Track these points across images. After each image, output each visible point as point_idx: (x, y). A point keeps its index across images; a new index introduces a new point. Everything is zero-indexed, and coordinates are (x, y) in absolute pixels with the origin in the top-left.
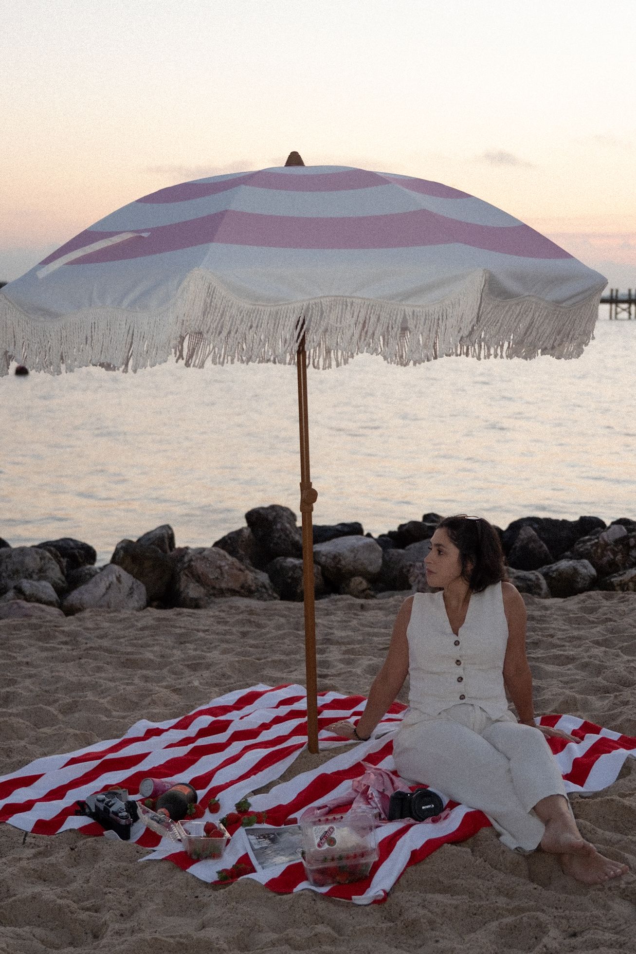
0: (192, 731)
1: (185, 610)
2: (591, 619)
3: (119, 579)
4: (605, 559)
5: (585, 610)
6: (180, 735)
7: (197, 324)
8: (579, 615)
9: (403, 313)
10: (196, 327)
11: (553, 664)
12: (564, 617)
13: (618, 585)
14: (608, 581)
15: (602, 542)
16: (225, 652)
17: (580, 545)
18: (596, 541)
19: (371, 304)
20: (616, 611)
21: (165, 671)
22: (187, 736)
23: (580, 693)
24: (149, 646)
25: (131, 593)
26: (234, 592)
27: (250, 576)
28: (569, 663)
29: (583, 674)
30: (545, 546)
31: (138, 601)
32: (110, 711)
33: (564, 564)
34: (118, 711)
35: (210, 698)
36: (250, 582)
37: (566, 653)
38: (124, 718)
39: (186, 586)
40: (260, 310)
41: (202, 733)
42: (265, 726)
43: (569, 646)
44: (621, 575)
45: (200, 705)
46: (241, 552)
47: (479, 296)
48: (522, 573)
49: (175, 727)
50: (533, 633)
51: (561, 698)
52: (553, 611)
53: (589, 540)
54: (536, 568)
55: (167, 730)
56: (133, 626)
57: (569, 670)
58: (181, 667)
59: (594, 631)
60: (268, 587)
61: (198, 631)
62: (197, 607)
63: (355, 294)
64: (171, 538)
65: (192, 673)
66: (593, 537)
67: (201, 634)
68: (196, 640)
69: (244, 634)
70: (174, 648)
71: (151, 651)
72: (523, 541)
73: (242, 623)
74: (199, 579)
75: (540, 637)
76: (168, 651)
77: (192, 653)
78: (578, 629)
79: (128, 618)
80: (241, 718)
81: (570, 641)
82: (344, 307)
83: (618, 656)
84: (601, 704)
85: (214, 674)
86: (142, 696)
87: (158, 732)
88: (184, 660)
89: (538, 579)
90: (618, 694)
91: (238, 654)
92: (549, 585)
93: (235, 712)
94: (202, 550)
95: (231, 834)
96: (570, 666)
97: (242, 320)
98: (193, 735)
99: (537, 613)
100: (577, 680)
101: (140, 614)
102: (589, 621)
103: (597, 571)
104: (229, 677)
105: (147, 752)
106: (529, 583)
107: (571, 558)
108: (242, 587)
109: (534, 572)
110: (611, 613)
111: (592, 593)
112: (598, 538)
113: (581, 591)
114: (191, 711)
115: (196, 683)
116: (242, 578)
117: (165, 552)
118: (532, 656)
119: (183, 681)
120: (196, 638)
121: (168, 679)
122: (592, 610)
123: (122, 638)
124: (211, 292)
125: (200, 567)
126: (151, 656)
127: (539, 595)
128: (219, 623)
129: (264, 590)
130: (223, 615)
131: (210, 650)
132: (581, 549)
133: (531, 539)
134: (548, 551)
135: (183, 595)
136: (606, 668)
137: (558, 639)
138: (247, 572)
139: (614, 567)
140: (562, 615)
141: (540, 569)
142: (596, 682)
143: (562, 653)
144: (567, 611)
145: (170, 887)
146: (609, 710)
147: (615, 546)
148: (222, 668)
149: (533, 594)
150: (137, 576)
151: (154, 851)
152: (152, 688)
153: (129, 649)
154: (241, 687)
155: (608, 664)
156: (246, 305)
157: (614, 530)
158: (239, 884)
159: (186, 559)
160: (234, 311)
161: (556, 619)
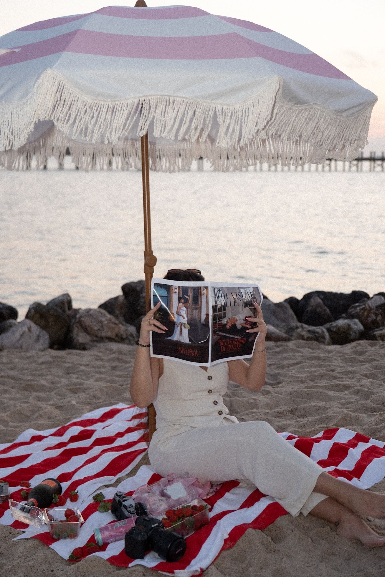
0: (65, 438)
1: (74, 351)
2: (361, 359)
3: (29, 329)
4: (370, 319)
5: (355, 353)
6: (57, 440)
7: (47, 113)
8: (352, 357)
9: (214, 110)
10: (47, 115)
11: (334, 390)
12: (342, 358)
13: (379, 337)
14: (372, 334)
15: (367, 307)
16: (98, 380)
17: (352, 310)
18: (364, 306)
19: (189, 102)
20: (379, 354)
21: (53, 394)
22: (61, 441)
23: (354, 412)
24: (44, 375)
25: (38, 339)
26: (110, 339)
27: (122, 328)
28: (346, 390)
29: (357, 398)
30: (328, 310)
31: (43, 345)
32: (8, 422)
33: (341, 322)
34: (14, 422)
35: (83, 413)
36: (122, 332)
37: (343, 383)
38: (17, 427)
39: (77, 335)
40: (100, 104)
41: (73, 439)
42: (120, 435)
43: (345, 378)
44: (381, 330)
45: (75, 418)
46: (118, 312)
47: (274, 98)
48: (312, 328)
49: (53, 435)
50: (319, 369)
51: (340, 416)
52: (334, 353)
53: (359, 306)
54: (322, 325)
55: (46, 437)
56: (35, 361)
57: (345, 394)
58: (64, 390)
59: (363, 367)
60: (134, 335)
61: (81, 365)
62: (84, 349)
63: (176, 94)
64: (70, 302)
65: (72, 395)
66: (361, 304)
67: (83, 368)
68: (78, 372)
69: (113, 368)
70: (62, 377)
71: (45, 380)
72: (312, 306)
73: (113, 360)
74: (86, 330)
75: (325, 372)
76: (57, 379)
77: (74, 380)
78: (352, 366)
79: (33, 356)
80: (104, 428)
81: (346, 375)
82: (168, 104)
83: (381, 385)
84: (370, 420)
85: (88, 396)
86: (33, 412)
87: (39, 438)
88: (68, 385)
89: (323, 332)
90: (382, 412)
91: (107, 381)
92: (331, 337)
93: (100, 424)
94: (88, 311)
95: (85, 520)
96: (346, 392)
97: (86, 112)
98: (66, 441)
99: (322, 355)
100: (352, 403)
101: (43, 353)
102: (360, 361)
103: (364, 327)
104: (99, 398)
105: (30, 453)
106: (317, 335)
107: (346, 318)
108: (117, 336)
109: (320, 327)
110: (375, 355)
111: (361, 342)
112: (365, 305)
113: (353, 340)
114: (67, 423)
115: (74, 402)
116: (116, 330)
117: (64, 311)
118: (319, 384)
119: (66, 400)
120: (79, 370)
121: (54, 399)
122: (361, 353)
123: (26, 369)
124: (60, 89)
125: (87, 321)
126: (43, 382)
127: (324, 343)
128: (97, 360)
129: (132, 338)
130: (101, 354)
131: (88, 378)
132: (353, 312)
133: (318, 305)
134: (330, 314)
135: (75, 341)
136: (373, 394)
137: (338, 373)
138: (120, 325)
139: (375, 325)
140: (340, 356)
141: (325, 326)
142: (366, 403)
143: (339, 382)
144: (343, 354)
145: (31, 563)
146: (376, 424)
147: (377, 310)
148: (94, 391)
149: (319, 342)
150: (43, 328)
151: (24, 532)
152: (42, 405)
153: (29, 378)
154: (106, 406)
155: (374, 391)
156: (90, 100)
157: (376, 299)
158: (86, 561)
159: (78, 316)
160: (80, 104)
161: (336, 359)
